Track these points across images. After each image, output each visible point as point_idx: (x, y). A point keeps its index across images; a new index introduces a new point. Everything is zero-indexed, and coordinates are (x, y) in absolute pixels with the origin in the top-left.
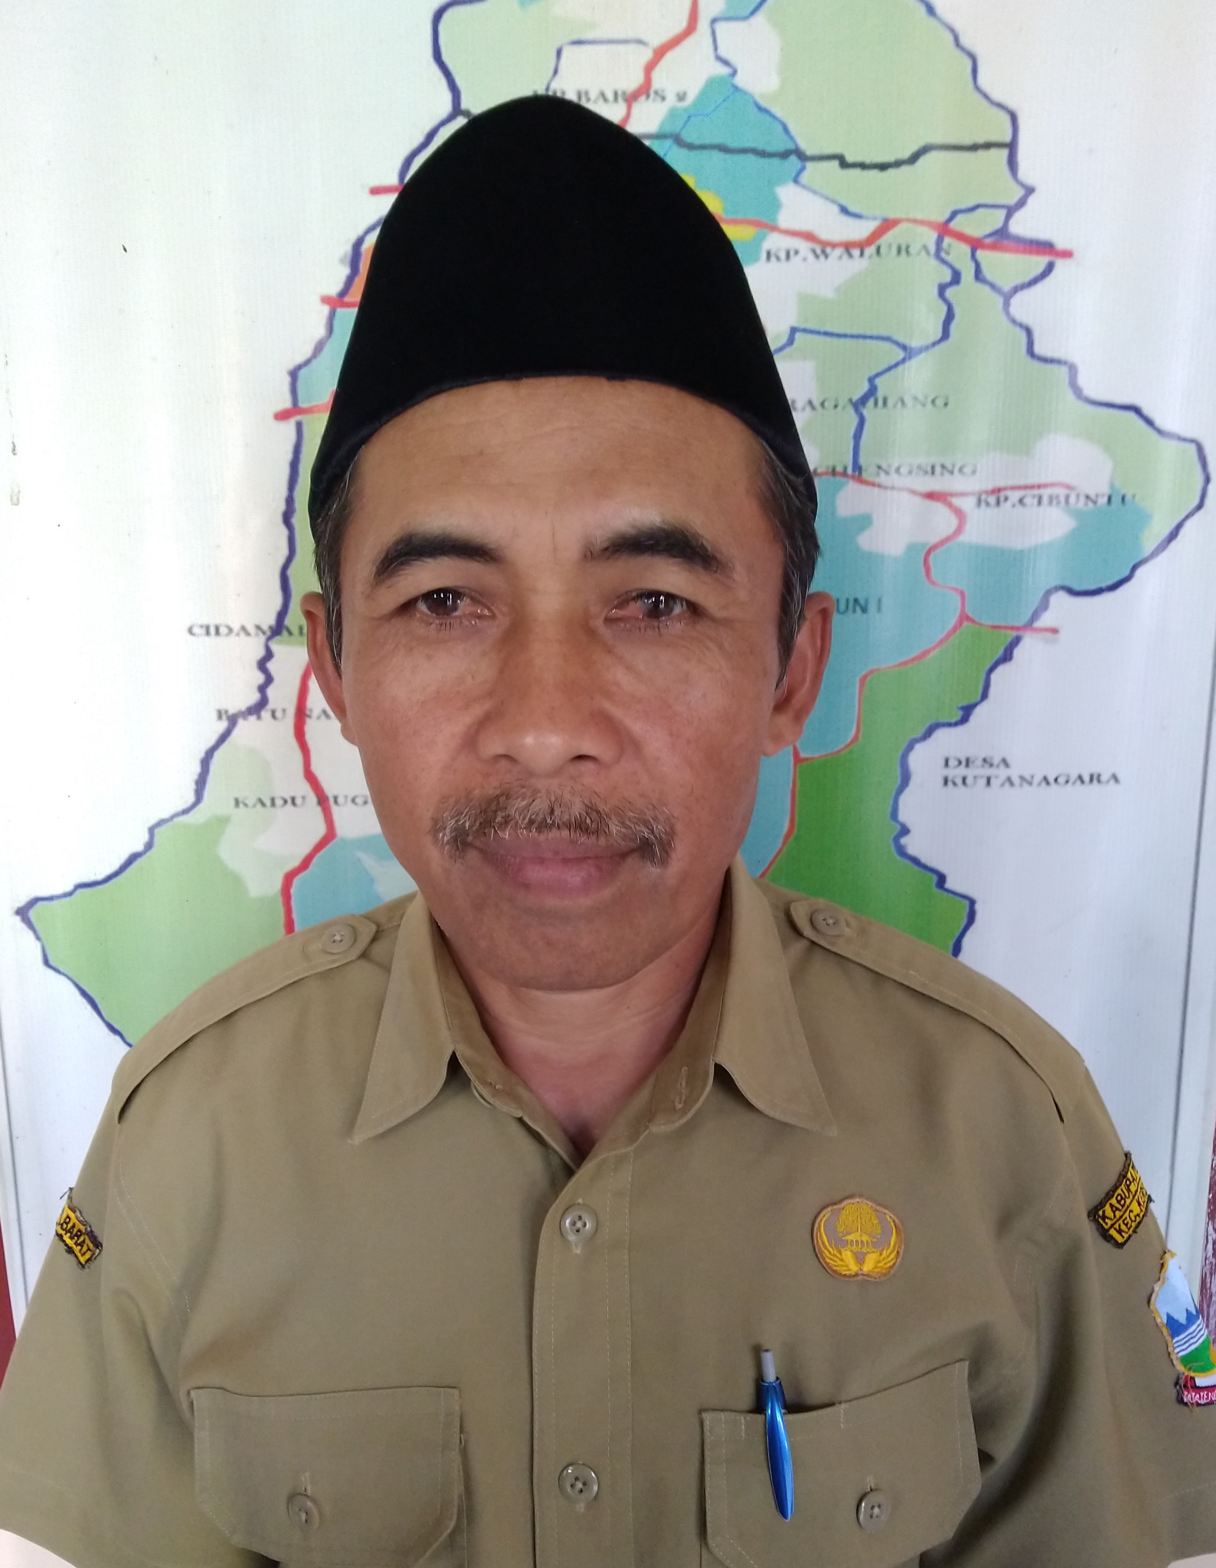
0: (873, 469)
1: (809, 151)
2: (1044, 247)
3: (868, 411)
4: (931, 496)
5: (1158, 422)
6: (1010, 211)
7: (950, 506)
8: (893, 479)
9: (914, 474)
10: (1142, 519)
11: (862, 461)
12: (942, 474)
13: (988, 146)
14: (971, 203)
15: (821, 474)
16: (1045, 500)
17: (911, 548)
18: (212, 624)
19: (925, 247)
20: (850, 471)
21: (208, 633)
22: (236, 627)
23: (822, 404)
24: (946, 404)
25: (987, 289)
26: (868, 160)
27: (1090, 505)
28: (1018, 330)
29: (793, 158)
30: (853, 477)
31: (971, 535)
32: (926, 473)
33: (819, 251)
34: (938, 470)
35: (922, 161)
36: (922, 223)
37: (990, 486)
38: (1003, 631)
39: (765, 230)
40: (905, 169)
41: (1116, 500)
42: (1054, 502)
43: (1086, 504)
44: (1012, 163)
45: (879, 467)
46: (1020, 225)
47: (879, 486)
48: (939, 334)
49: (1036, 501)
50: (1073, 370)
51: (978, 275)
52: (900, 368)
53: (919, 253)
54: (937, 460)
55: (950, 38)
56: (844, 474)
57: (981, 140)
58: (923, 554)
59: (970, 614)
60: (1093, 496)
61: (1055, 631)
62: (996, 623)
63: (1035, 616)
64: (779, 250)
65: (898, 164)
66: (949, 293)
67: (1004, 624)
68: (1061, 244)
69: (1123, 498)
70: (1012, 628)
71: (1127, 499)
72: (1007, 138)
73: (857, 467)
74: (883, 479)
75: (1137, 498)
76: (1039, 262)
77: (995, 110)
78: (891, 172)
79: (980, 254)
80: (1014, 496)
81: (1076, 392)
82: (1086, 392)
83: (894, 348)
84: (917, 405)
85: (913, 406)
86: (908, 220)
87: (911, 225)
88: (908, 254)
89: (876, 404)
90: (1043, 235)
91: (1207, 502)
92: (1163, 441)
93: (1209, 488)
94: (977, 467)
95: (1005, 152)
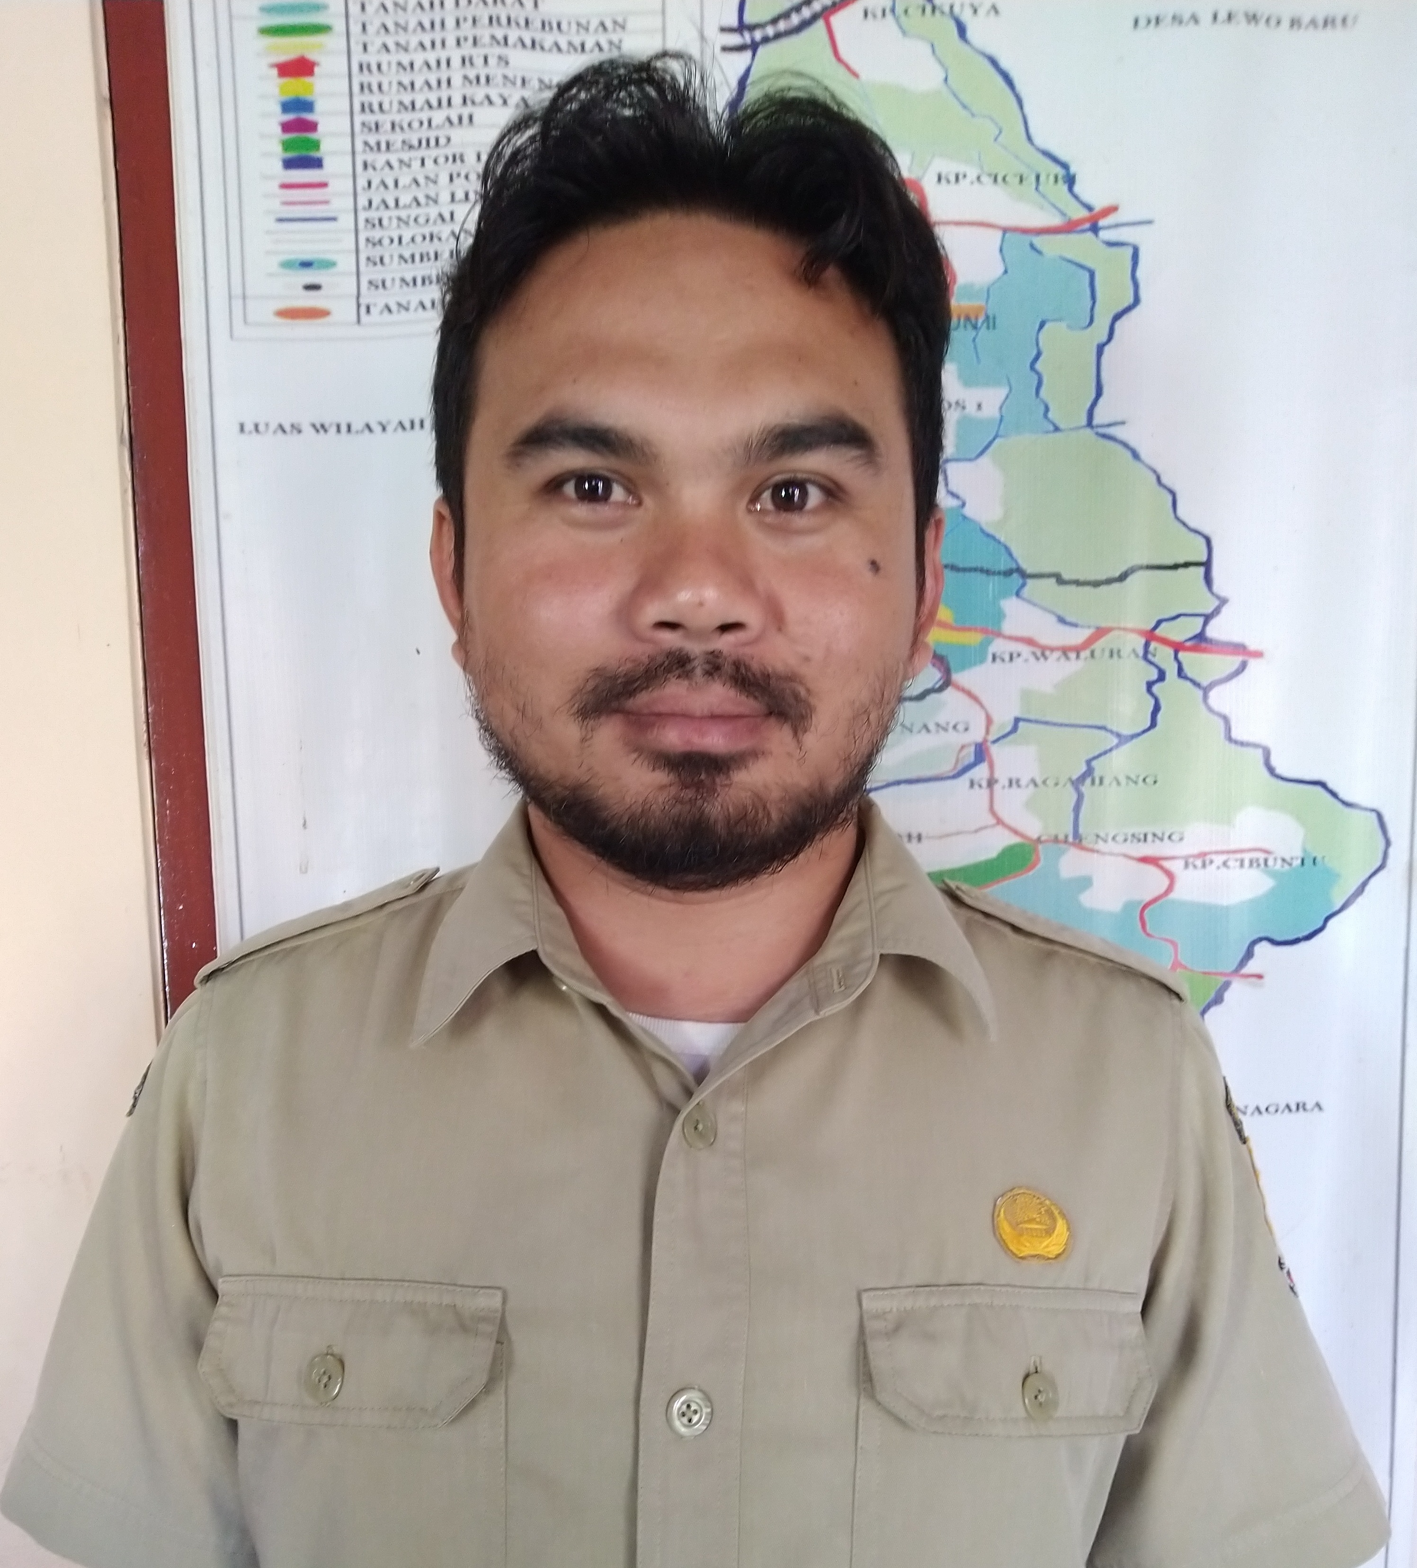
0: (1091, 838)
1: (1029, 570)
2: (1239, 649)
3: (1086, 788)
4: (1145, 860)
5: (1342, 795)
6: (1207, 618)
7: (1161, 868)
8: (1109, 846)
9: (1129, 841)
10: (1331, 877)
11: (1081, 830)
12: (1153, 841)
13: (1187, 565)
14: (1174, 614)
15: (1044, 842)
16: (1247, 863)
17: (1128, 905)
19: (1134, 651)
20: (1071, 839)
23: (1044, 782)
24: (1155, 782)
25: (1188, 684)
26: (1082, 578)
27: (1287, 867)
28: (1216, 718)
29: (1015, 575)
30: (1073, 844)
31: (1180, 893)
32: (1138, 841)
33: (1039, 653)
34: (1150, 837)
35: (1130, 579)
36: (1130, 631)
37: (1196, 851)
38: (1214, 977)
39: (991, 636)
40: (1116, 586)
41: (1309, 862)
42: (1255, 865)
43: (1283, 866)
44: (1208, 579)
45: (1098, 836)
46: (1216, 630)
47: (1098, 852)
48: (1148, 723)
49: (1238, 863)
50: (1266, 753)
51: (1181, 673)
52: (1114, 752)
53: (1129, 656)
54: (1150, 829)
55: (1153, 478)
56: (1066, 841)
57: (1181, 561)
58: (1139, 910)
59: (1182, 962)
60: (1288, 858)
61: (1260, 977)
62: (1206, 970)
63: (1242, 964)
64: (1004, 652)
65: (1109, 581)
66: (1156, 689)
67: (1214, 970)
68: (1252, 646)
69: (1314, 860)
70: (1221, 974)
71: (1317, 861)
72: (1204, 558)
73: (1077, 836)
74: (1101, 845)
75: (1326, 859)
76: (1235, 661)
77: (1192, 535)
78: (1103, 588)
79: (1181, 655)
80: (1219, 859)
81: (1271, 770)
82: (1279, 771)
83: (1109, 735)
84: (1131, 783)
85: (1127, 784)
86: (1119, 629)
87: (1122, 633)
88: (1119, 656)
89: (1093, 782)
90: (1236, 638)
91: (1390, 862)
92: (1347, 810)
93: (1391, 850)
94: (1186, 835)
95: (1202, 570)
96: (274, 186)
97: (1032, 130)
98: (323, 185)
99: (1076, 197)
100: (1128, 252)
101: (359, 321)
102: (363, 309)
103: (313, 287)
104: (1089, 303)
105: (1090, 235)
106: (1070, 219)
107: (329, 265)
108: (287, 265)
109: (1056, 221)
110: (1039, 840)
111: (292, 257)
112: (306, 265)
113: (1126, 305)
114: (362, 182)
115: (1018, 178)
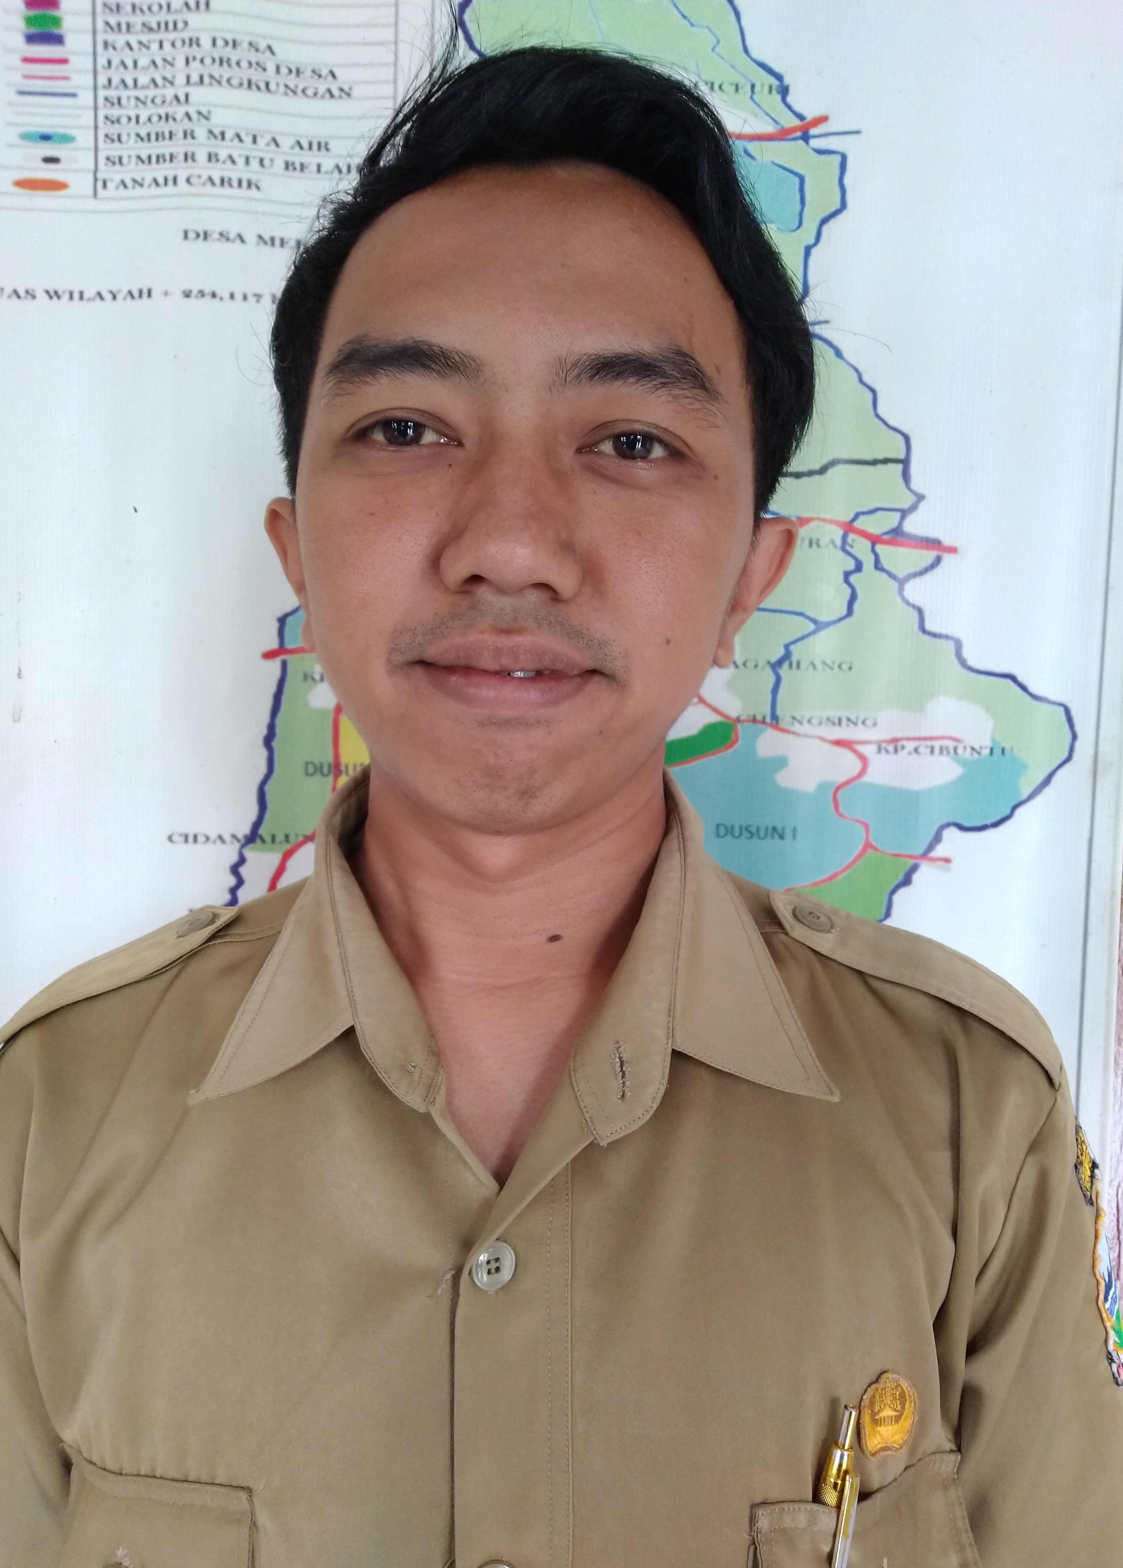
0: (788, 719)
2: (932, 544)
3: (784, 671)
4: (838, 743)
5: (1031, 689)
6: (904, 513)
7: (855, 752)
8: (805, 728)
9: (825, 725)
10: (1021, 767)
11: (779, 712)
12: (848, 725)
13: (886, 461)
14: (871, 507)
15: (744, 721)
16: (937, 750)
17: (822, 786)
18: (191, 832)
19: (833, 542)
20: (768, 720)
21: (186, 840)
22: (213, 836)
23: (744, 664)
24: (850, 668)
25: (885, 576)
27: (976, 755)
28: (911, 610)
30: (771, 725)
31: (873, 776)
32: (834, 724)
34: (844, 722)
35: (830, 472)
36: (831, 522)
37: (889, 736)
38: (902, 859)
40: (816, 478)
41: (998, 752)
42: (945, 752)
43: (972, 755)
44: (906, 476)
45: (794, 718)
46: (913, 525)
47: (794, 733)
48: (844, 611)
49: (928, 750)
50: (958, 645)
51: (878, 565)
52: (811, 638)
53: (827, 547)
54: (844, 714)
55: (855, 375)
56: (763, 722)
57: (880, 456)
58: (832, 791)
59: (874, 843)
60: (977, 748)
61: (947, 860)
62: (896, 852)
63: (931, 847)
65: (811, 474)
66: (853, 579)
67: (903, 852)
68: (947, 542)
69: (1004, 750)
70: (910, 857)
71: (1006, 752)
72: (902, 455)
73: (775, 717)
74: (797, 727)
75: (1015, 750)
76: (929, 556)
77: (892, 433)
78: (805, 480)
79: (879, 548)
80: (909, 746)
81: (963, 662)
82: (971, 662)
83: (807, 621)
84: (827, 668)
85: (824, 669)
86: (819, 519)
87: (821, 524)
88: (818, 546)
89: (791, 666)
90: (932, 534)
91: (1076, 755)
92: (1035, 703)
93: (1077, 744)
94: (879, 720)
95: (900, 467)
96: (16, 60)
97: (749, 43)
98: (64, 61)
99: (789, 107)
100: (837, 159)
101: (95, 195)
102: (99, 184)
103: (51, 160)
104: (798, 207)
105: (801, 142)
106: (782, 127)
107: (66, 139)
108: (27, 137)
109: (768, 128)
110: (738, 720)
111: (33, 129)
112: (46, 138)
113: (833, 209)
114: (102, 61)
115: (734, 87)
